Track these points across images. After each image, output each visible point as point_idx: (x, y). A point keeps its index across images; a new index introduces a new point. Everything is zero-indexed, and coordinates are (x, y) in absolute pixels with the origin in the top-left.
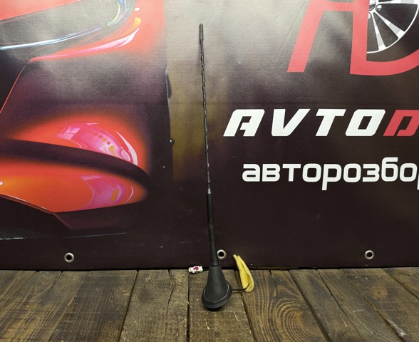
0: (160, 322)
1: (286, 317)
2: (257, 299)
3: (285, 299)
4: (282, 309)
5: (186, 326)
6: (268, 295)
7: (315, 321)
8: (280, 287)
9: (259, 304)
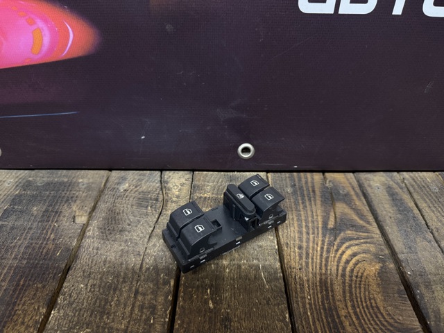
0: (125, 288)
1: (351, 277)
2: (300, 232)
3: (349, 233)
4: (345, 257)
5: (170, 298)
6: (320, 226)
7: (402, 288)
8: (341, 208)
9: (304, 245)
